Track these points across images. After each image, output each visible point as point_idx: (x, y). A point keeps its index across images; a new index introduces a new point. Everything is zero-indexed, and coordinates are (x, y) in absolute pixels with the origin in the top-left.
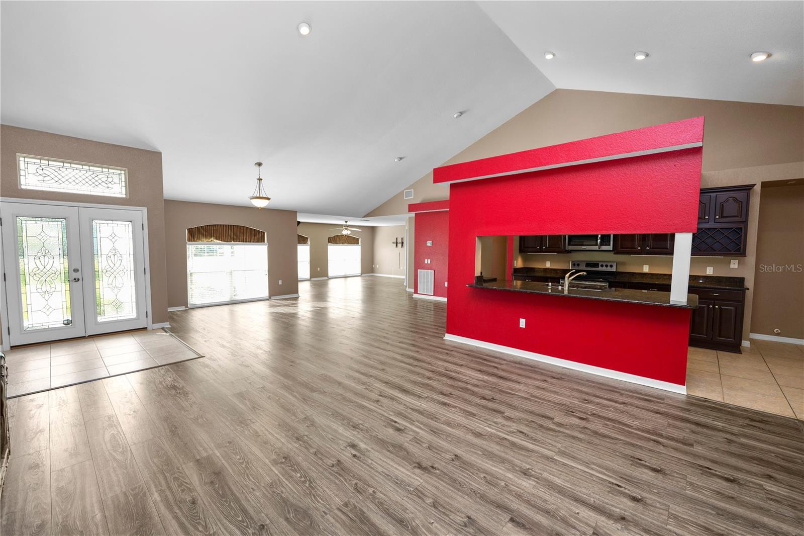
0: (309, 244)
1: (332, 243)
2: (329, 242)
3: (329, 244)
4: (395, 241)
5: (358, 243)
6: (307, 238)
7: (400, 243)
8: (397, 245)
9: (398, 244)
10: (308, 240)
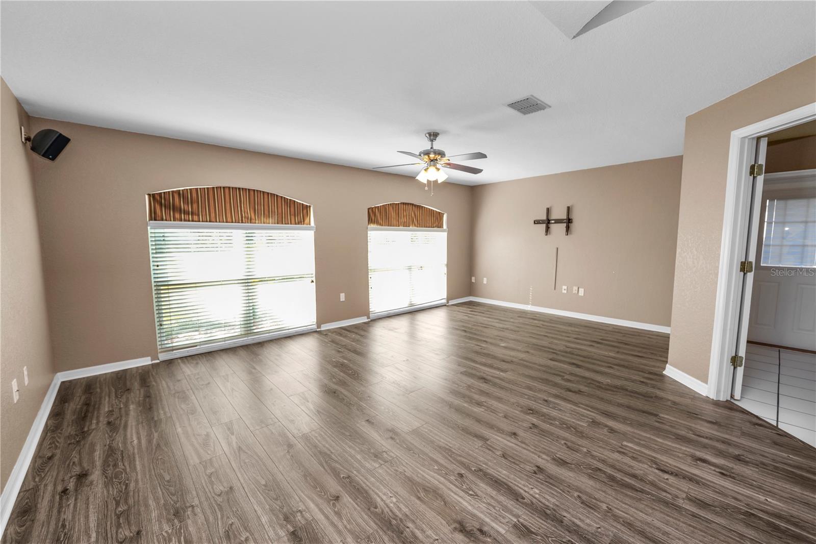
0: (312, 223)
1: (378, 223)
2: (370, 221)
3: (372, 226)
4: (544, 218)
5: (440, 226)
6: (307, 208)
7: (558, 221)
8: (548, 229)
9: (554, 227)
10: (308, 214)
